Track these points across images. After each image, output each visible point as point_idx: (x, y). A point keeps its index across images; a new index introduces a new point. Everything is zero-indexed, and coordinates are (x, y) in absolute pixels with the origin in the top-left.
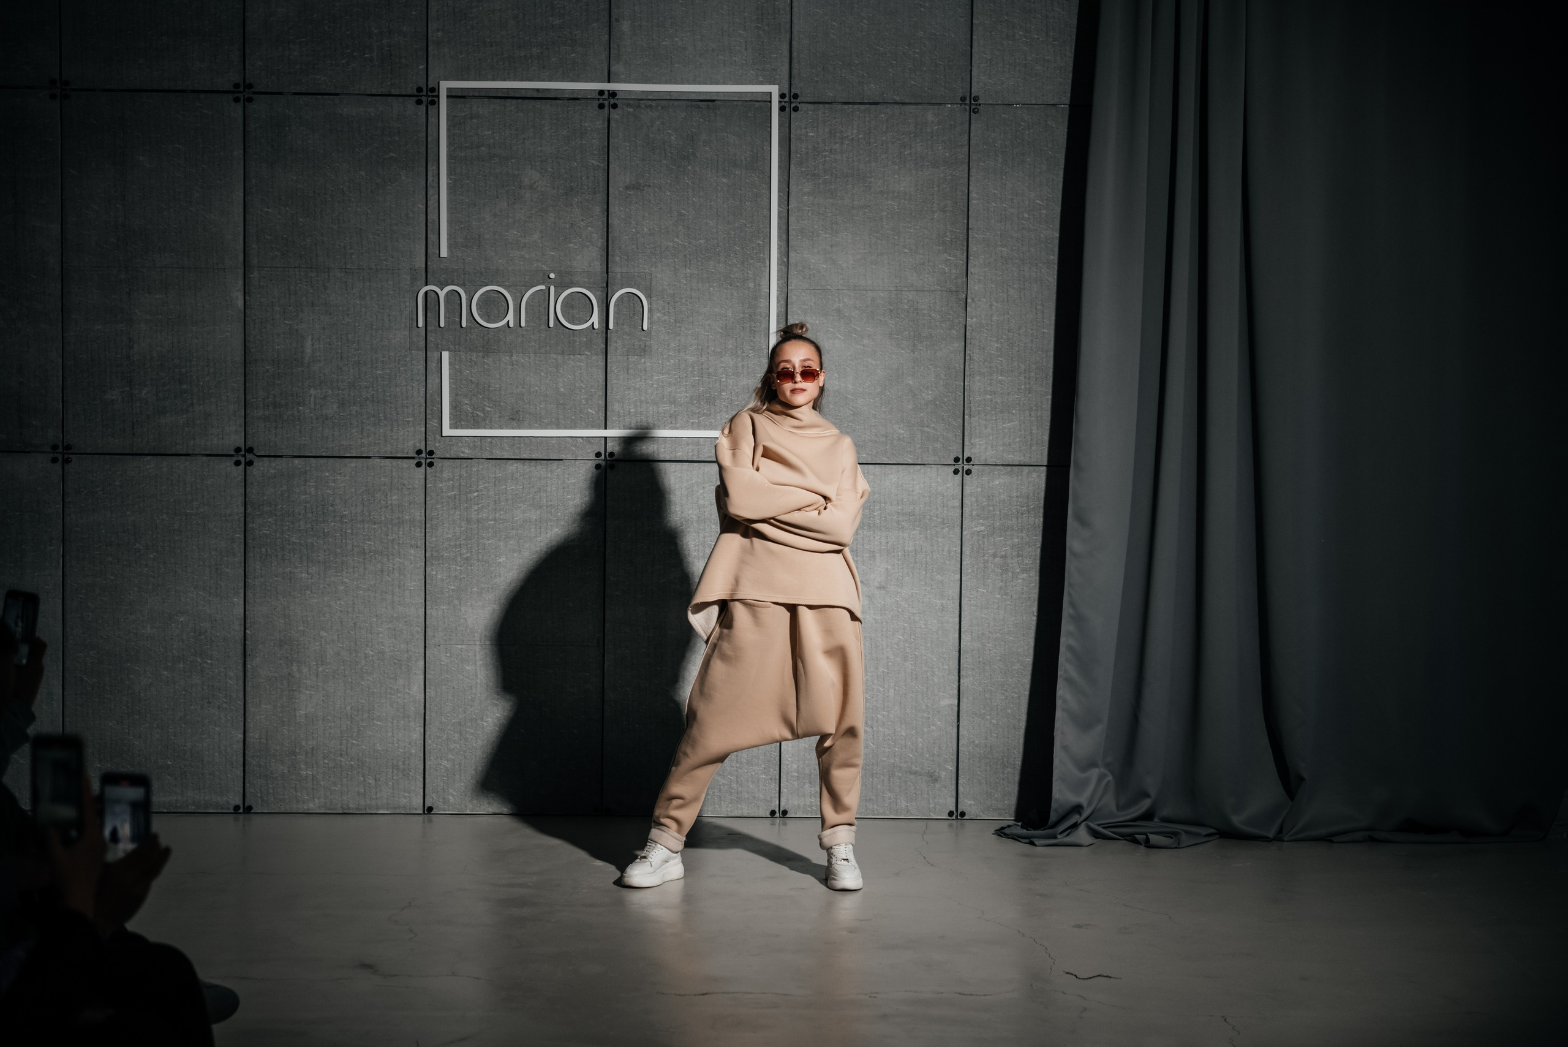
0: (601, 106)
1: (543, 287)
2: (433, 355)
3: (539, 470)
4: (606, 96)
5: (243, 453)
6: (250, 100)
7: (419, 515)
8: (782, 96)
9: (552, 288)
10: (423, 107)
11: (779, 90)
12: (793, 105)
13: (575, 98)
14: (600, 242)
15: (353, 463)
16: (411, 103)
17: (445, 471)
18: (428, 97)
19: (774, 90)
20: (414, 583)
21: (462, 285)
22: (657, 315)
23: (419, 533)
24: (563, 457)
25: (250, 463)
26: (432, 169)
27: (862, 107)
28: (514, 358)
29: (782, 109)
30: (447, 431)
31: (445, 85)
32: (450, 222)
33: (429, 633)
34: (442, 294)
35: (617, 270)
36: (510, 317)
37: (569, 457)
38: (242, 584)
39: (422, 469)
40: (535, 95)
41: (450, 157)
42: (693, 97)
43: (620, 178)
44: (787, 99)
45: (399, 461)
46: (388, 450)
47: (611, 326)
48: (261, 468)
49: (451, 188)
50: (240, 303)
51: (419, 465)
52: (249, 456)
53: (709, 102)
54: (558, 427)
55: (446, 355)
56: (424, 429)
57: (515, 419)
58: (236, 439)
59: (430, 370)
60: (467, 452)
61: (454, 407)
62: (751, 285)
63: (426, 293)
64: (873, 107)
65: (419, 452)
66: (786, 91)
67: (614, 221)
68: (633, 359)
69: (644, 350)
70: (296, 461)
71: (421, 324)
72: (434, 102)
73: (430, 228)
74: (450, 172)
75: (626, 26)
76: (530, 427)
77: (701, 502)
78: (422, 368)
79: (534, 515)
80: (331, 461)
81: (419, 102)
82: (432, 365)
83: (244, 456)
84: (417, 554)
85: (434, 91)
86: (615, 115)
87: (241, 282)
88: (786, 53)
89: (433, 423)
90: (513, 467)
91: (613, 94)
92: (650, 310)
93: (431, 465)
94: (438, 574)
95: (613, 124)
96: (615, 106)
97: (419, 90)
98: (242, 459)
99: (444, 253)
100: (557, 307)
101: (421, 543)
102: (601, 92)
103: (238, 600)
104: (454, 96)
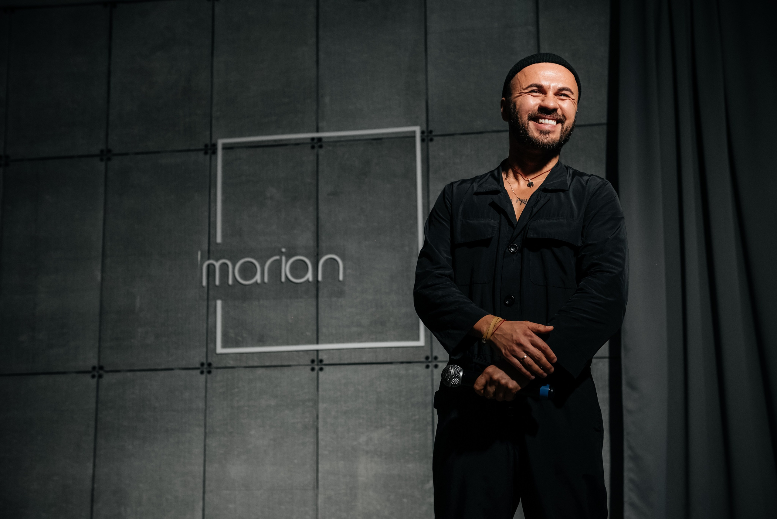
0: (313, 147)
1: (277, 257)
2: (211, 303)
3: (275, 373)
4: (316, 141)
5: (97, 369)
6: (109, 159)
7: (201, 405)
8: (422, 132)
9: (284, 258)
10: (208, 157)
11: (421, 128)
12: (429, 138)
13: (297, 144)
14: (312, 228)
15: (162, 373)
16: (201, 154)
17: (219, 376)
18: (211, 149)
19: (417, 129)
20: (198, 449)
21: (230, 259)
22: (349, 271)
23: (201, 417)
24: (291, 363)
25: (100, 376)
26: (212, 191)
27: (473, 136)
28: (261, 302)
29: (423, 140)
30: (220, 350)
31: (220, 143)
32: (224, 222)
33: (207, 483)
34: (217, 265)
35: (324, 244)
36: (258, 278)
37: (295, 363)
38: (92, 454)
39: (204, 376)
40: (274, 143)
41: (224, 184)
42: (368, 137)
43: (325, 188)
44: (425, 134)
45: (190, 372)
46: (183, 364)
47: (320, 278)
48: (107, 378)
49: (224, 202)
50: (99, 278)
51: (202, 373)
52: (101, 372)
53: (378, 140)
54: (288, 343)
55: (219, 303)
56: (205, 350)
57: (261, 342)
58: (94, 362)
59: (210, 312)
60: (231, 363)
61: (225, 335)
62: (407, 249)
63: (209, 266)
64: (480, 135)
65: (202, 364)
66: (425, 129)
67: (321, 215)
68: (334, 299)
69: (341, 294)
70: (129, 374)
71: (204, 283)
72: (215, 152)
73: (212, 225)
74: (224, 192)
75: (327, 100)
76: (271, 345)
77: (379, 390)
78: (205, 311)
79: (273, 403)
80: (149, 373)
81: (206, 153)
82: (211, 310)
83: (98, 372)
84: (199, 431)
85: (214, 147)
86: (322, 152)
87: (100, 267)
88: (424, 107)
89: (211, 346)
90: (260, 371)
91: (320, 139)
92: (344, 269)
93: (209, 372)
94: (213, 443)
95: (320, 158)
96: (321, 147)
97: (206, 146)
98: (96, 374)
99: (219, 240)
100: (286, 269)
101: (202, 423)
102: (313, 139)
103: (90, 465)
104: (227, 148)
